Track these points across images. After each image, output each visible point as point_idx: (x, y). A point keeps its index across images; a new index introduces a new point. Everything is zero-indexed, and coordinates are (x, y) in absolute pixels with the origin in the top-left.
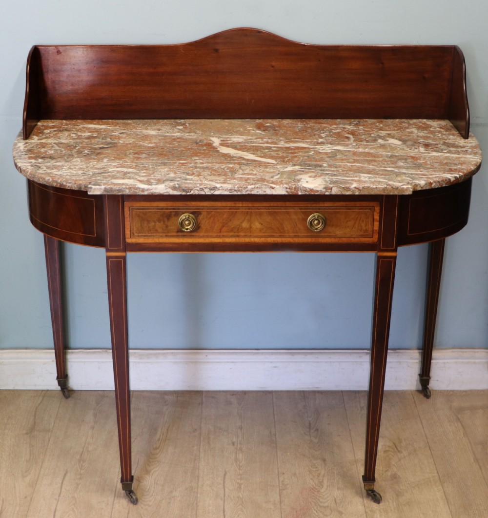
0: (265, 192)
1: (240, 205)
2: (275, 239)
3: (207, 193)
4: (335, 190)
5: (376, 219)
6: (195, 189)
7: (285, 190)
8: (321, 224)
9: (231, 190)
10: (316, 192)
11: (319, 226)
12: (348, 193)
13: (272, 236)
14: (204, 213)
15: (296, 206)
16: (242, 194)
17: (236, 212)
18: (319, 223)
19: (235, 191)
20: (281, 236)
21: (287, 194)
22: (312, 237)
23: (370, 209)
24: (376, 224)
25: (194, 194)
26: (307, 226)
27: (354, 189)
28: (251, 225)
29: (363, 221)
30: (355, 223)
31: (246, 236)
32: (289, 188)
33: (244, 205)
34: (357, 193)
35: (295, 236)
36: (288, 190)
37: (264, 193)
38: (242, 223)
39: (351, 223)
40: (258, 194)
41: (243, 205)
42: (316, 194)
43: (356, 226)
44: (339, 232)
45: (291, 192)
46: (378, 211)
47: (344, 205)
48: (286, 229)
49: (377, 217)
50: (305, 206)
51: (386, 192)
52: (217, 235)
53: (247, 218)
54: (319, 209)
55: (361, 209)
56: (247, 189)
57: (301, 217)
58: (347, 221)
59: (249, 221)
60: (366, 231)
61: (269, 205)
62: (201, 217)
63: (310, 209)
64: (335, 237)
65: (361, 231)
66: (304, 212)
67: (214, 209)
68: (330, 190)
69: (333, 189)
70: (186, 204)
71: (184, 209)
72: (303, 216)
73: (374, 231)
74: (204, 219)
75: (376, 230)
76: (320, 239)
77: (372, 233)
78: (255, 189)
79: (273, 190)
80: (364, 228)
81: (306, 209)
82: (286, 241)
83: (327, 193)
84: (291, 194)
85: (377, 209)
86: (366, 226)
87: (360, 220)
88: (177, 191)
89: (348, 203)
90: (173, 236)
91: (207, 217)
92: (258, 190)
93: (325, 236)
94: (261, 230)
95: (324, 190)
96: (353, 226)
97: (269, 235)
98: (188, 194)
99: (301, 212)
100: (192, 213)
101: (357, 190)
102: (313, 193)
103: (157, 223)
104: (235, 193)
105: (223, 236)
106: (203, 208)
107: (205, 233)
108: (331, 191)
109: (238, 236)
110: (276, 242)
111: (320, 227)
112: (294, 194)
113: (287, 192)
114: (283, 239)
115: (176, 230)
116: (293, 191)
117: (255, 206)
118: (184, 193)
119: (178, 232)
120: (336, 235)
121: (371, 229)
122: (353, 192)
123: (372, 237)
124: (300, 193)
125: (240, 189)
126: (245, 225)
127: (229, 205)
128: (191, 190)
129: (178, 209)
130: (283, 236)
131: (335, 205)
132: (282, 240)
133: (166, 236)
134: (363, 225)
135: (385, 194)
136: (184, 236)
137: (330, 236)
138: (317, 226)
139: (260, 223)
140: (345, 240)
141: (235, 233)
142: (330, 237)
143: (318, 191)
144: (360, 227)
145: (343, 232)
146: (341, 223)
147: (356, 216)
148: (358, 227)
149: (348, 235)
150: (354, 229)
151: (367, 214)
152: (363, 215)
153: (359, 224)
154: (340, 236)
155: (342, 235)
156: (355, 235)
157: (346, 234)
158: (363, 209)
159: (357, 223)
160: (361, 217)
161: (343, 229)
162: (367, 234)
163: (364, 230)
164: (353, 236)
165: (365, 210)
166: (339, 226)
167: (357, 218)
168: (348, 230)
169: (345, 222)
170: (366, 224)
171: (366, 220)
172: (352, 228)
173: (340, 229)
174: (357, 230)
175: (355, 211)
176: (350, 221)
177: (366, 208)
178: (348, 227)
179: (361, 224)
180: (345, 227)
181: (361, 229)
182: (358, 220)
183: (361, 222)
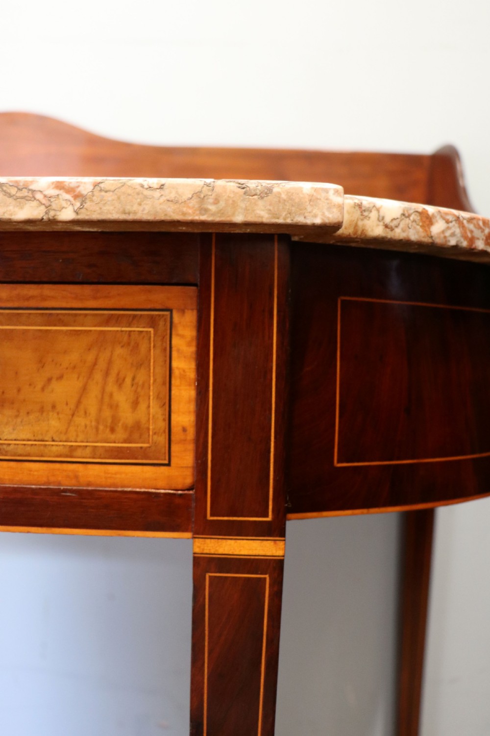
5: (183, 371)
23: (153, 323)
24: (184, 397)
27: (52, 192)
29: (120, 383)
30: (84, 389)
39: (64, 390)
43: (91, 403)
46: (191, 333)
49: (184, 362)
55: (108, 321)
58: (50, 380)
60: (137, 429)
65: (112, 430)
73: (175, 430)
75: (184, 430)
77: (163, 440)
80: (127, 415)
85: (185, 322)
86: (135, 404)
87: (107, 373)
96: (79, 403)
121: (163, 424)
123: (169, 464)
134: (123, 399)
144: (107, 413)
145: (30, 436)
146: (19, 390)
147: (90, 357)
148: (100, 410)
149: (56, 449)
150: (80, 420)
151: (137, 346)
152: (119, 351)
153: (102, 398)
154: (20, 450)
155: (28, 449)
156: (88, 451)
157: (45, 445)
158: (117, 320)
159: (94, 391)
160: (110, 362)
161: (31, 417)
162: (141, 448)
163: (125, 427)
164: (79, 452)
165: (129, 326)
166: (13, 403)
167: (95, 364)
168: (54, 424)
169: (39, 386)
170: (137, 398)
171: (134, 379)
172: (73, 415)
173: (17, 416)
174: (94, 424)
175: (85, 331)
176: (60, 377)
177: (135, 316)
178: (54, 407)
179: (111, 395)
180: (42, 410)
181: (115, 419)
182: (98, 376)
183: (111, 387)
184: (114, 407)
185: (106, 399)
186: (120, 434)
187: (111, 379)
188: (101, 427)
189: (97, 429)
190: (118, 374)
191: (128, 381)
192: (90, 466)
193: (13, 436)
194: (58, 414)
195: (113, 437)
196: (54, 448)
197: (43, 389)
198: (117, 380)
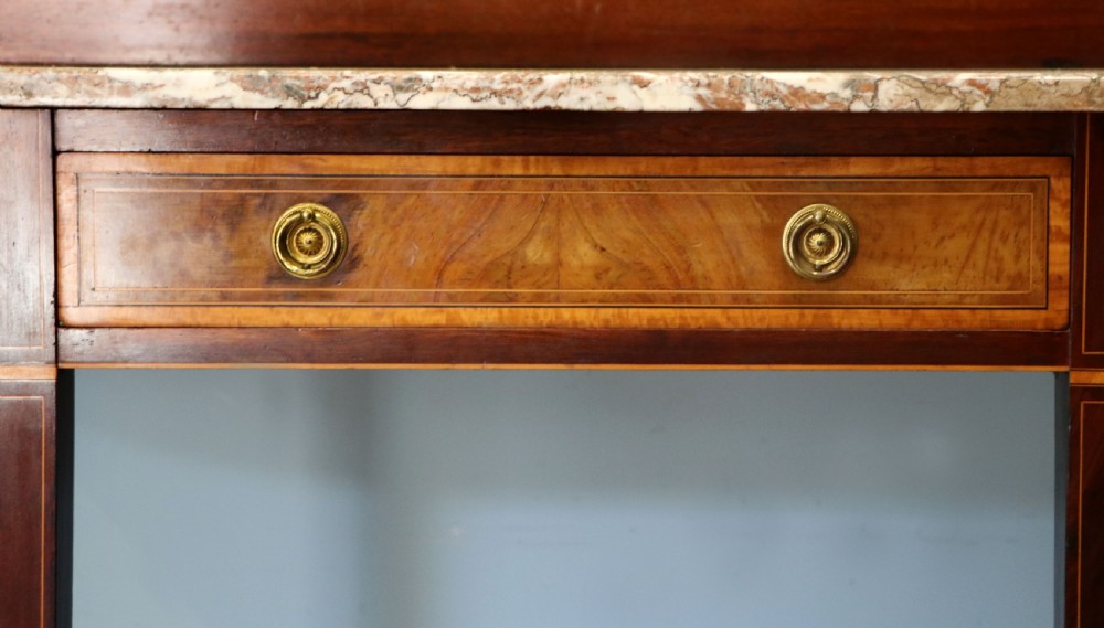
0: (611, 99)
1: (518, 171)
2: (657, 313)
3: (383, 105)
4: (892, 92)
5: (1059, 229)
6: (334, 85)
7: (690, 91)
8: (836, 249)
9: (476, 90)
10: (814, 102)
11: (831, 256)
12: (942, 106)
13: (646, 301)
14: (375, 204)
15: (737, 173)
16: (520, 107)
17: (502, 198)
18: (828, 244)
19: (495, 93)
20: (678, 301)
21: (698, 107)
22: (799, 303)
23: (1033, 188)
24: (1060, 252)
25: (332, 106)
26: (784, 259)
27: (967, 88)
28: (558, 254)
29: (1004, 239)
30: (973, 246)
31: (539, 298)
32: (709, 85)
33: (532, 171)
34: (979, 107)
35: (735, 298)
36: (703, 91)
37: (610, 106)
38: (523, 243)
39: (955, 247)
40: (585, 107)
41: (526, 167)
42: (817, 107)
43: (979, 257)
44: (909, 283)
45: (716, 101)
46: (1066, 196)
47: (928, 172)
48: (698, 269)
49: (1060, 221)
50: (771, 173)
51: (1099, 100)
52: (426, 297)
53: (543, 225)
54: (830, 187)
55: (994, 187)
56: (539, 88)
57: (756, 221)
58: (943, 239)
59: (553, 237)
60: (1019, 279)
61: (629, 172)
62: (361, 220)
63: (790, 186)
64: (894, 305)
65: (998, 280)
66: (769, 198)
67: (413, 186)
68: (869, 94)
69: (883, 87)
70: (304, 166)
71: (295, 185)
72: (765, 214)
73: (1052, 278)
74: (373, 226)
75: (1060, 278)
76: (834, 312)
77: (1041, 287)
78: (573, 88)
79: (643, 92)
80: (1010, 267)
81: (778, 187)
82: (702, 323)
83: (859, 107)
84: (714, 107)
85: (1061, 187)
86: (1018, 257)
87: (993, 232)
88: (262, 92)
89: (942, 162)
90: (249, 299)
91: (385, 221)
92: (583, 92)
93: (855, 300)
94: (599, 274)
95: (847, 93)
96: (968, 257)
97: (628, 298)
98: (308, 105)
99: (758, 198)
100: (328, 202)
101: (980, 92)
102: (801, 107)
103: (190, 243)
104: (493, 104)
105: (451, 297)
106: (373, 180)
107: (377, 285)
108: (875, 97)
109: (511, 299)
110: (661, 325)
111: (833, 260)
112: (728, 108)
113: (699, 98)
114: (687, 312)
115: (262, 275)
116: (723, 95)
117: (576, 173)
118: (290, 104)
119: (271, 279)
120: (897, 299)
121: (1041, 274)
122: (964, 102)
123: (1046, 308)
124: (750, 107)
125: (514, 86)
126: (536, 253)
127: (472, 170)
128: (320, 89)
129: (273, 185)
130: (688, 299)
131: (892, 170)
132: (682, 317)
133: (224, 297)
134: (1007, 253)
135: (1091, 108)
136: (297, 296)
137: (872, 300)
138: (821, 254)
139: (596, 246)
140: (934, 320)
141: (497, 284)
142: (874, 303)
143: (822, 97)
144: (993, 265)
145: (924, 287)
146: (915, 248)
147: (979, 218)
148: (987, 263)
149: (948, 297)
150: (970, 272)
151: (1019, 208)
152: (1004, 213)
153: (989, 253)
154: (916, 299)
155: (923, 299)
156: (976, 298)
157: (938, 295)
158: (1002, 187)
159: (982, 247)
160: (995, 223)
161: (927, 270)
162: (1022, 295)
163: (1009, 277)
164: (968, 300)
165: (1013, 191)
166: (909, 259)
167: (982, 224)
168: (947, 275)
169: (934, 244)
170: (1020, 252)
171: (1016, 236)
172: (963, 268)
173: (913, 270)
174: (981, 275)
175: (974, 196)
176: (952, 236)
177: (1017, 183)
178: (946, 261)
179: (997, 251)
180: (935, 264)
181: (1000, 270)
182: (985, 234)
183: (997, 243)
184: (999, 260)
185: (993, 253)
186: (1004, 284)
187: (997, 237)
188: (987, 278)
189: (984, 278)
190: (1003, 232)
191: (1012, 238)
192: (978, 311)
193: (910, 287)
194: (950, 267)
195: (998, 286)
196: (946, 297)
197: (937, 246)
198: (1001, 238)
